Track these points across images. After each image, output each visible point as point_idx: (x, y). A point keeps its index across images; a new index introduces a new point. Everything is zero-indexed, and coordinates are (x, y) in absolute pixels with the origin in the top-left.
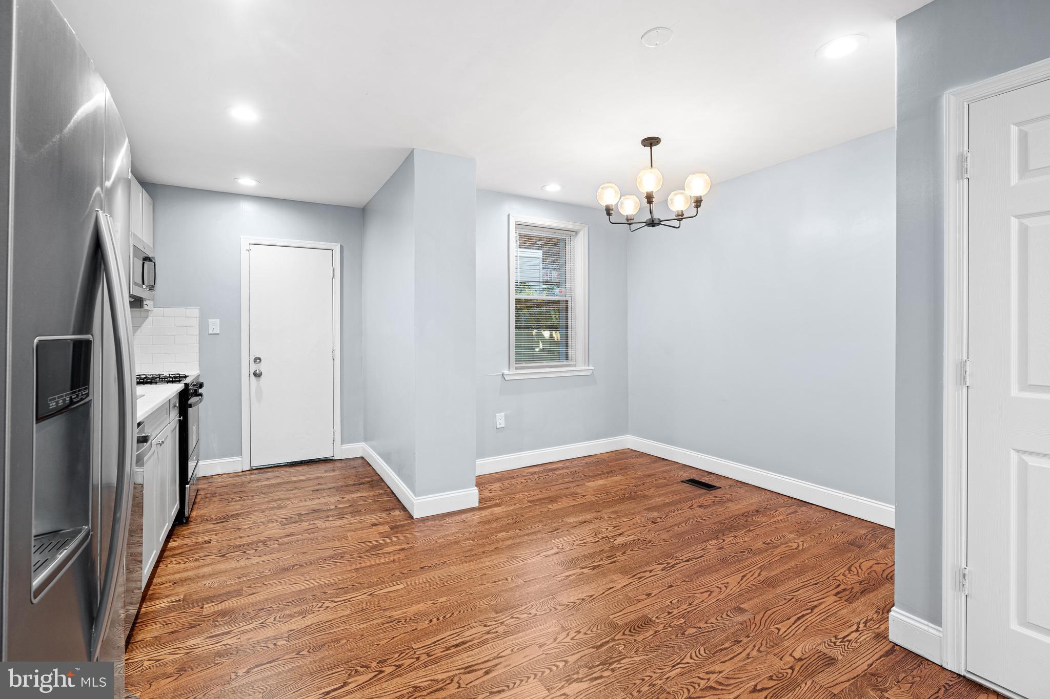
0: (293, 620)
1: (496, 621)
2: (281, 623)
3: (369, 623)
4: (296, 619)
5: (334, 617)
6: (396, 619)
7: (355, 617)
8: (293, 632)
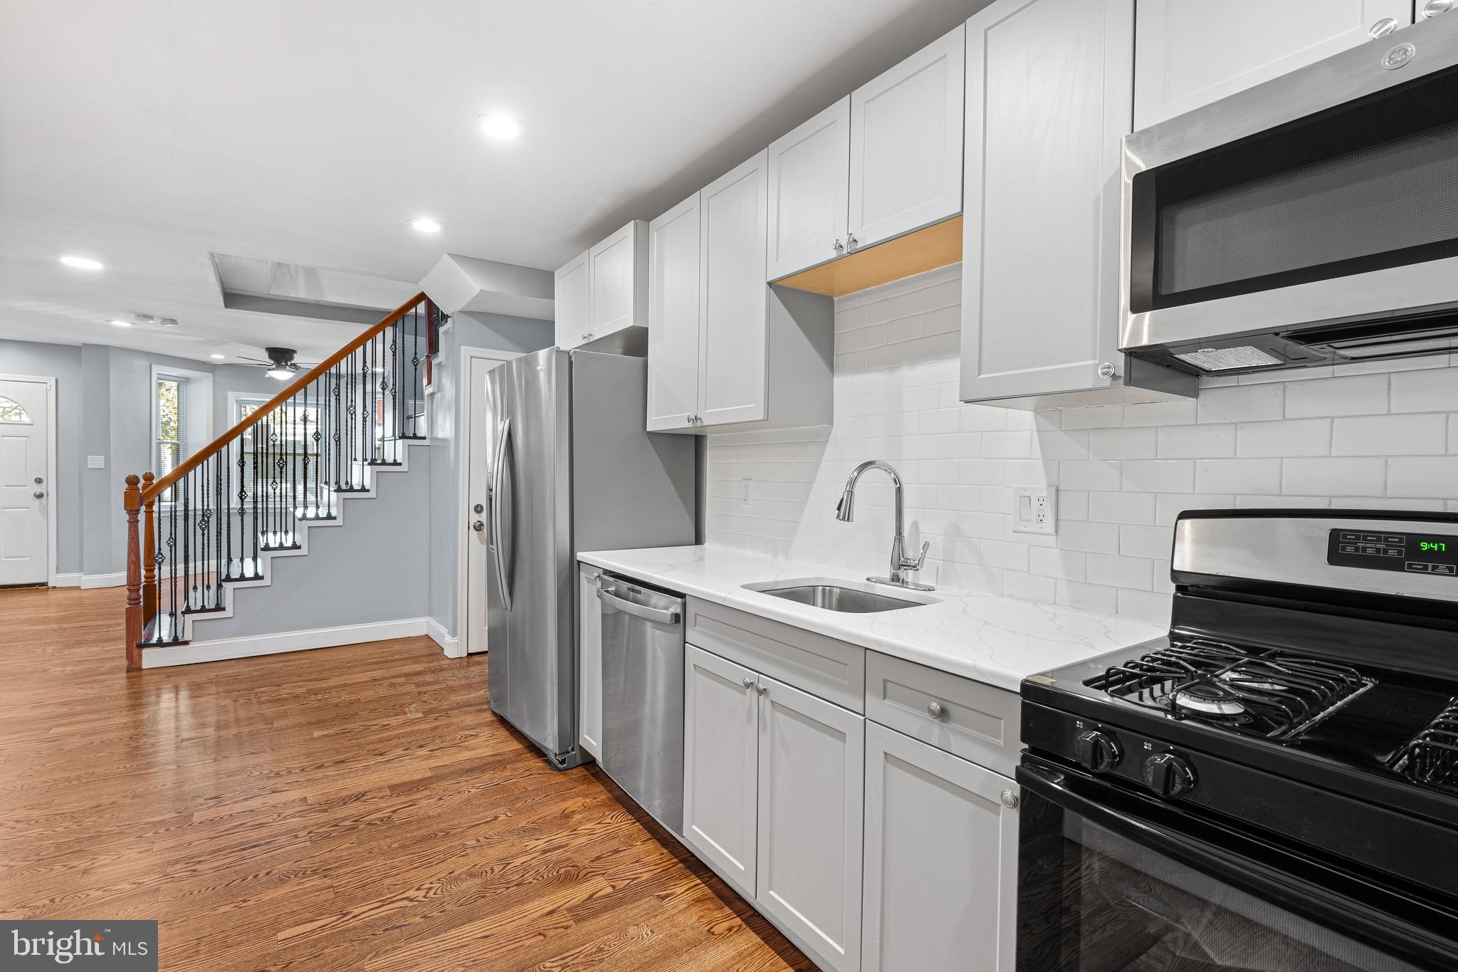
0: (466, 868)
1: (172, 877)
2: (481, 864)
3: (358, 867)
4: (462, 870)
5: (408, 875)
6: (317, 874)
7: (378, 874)
8: (462, 854)
